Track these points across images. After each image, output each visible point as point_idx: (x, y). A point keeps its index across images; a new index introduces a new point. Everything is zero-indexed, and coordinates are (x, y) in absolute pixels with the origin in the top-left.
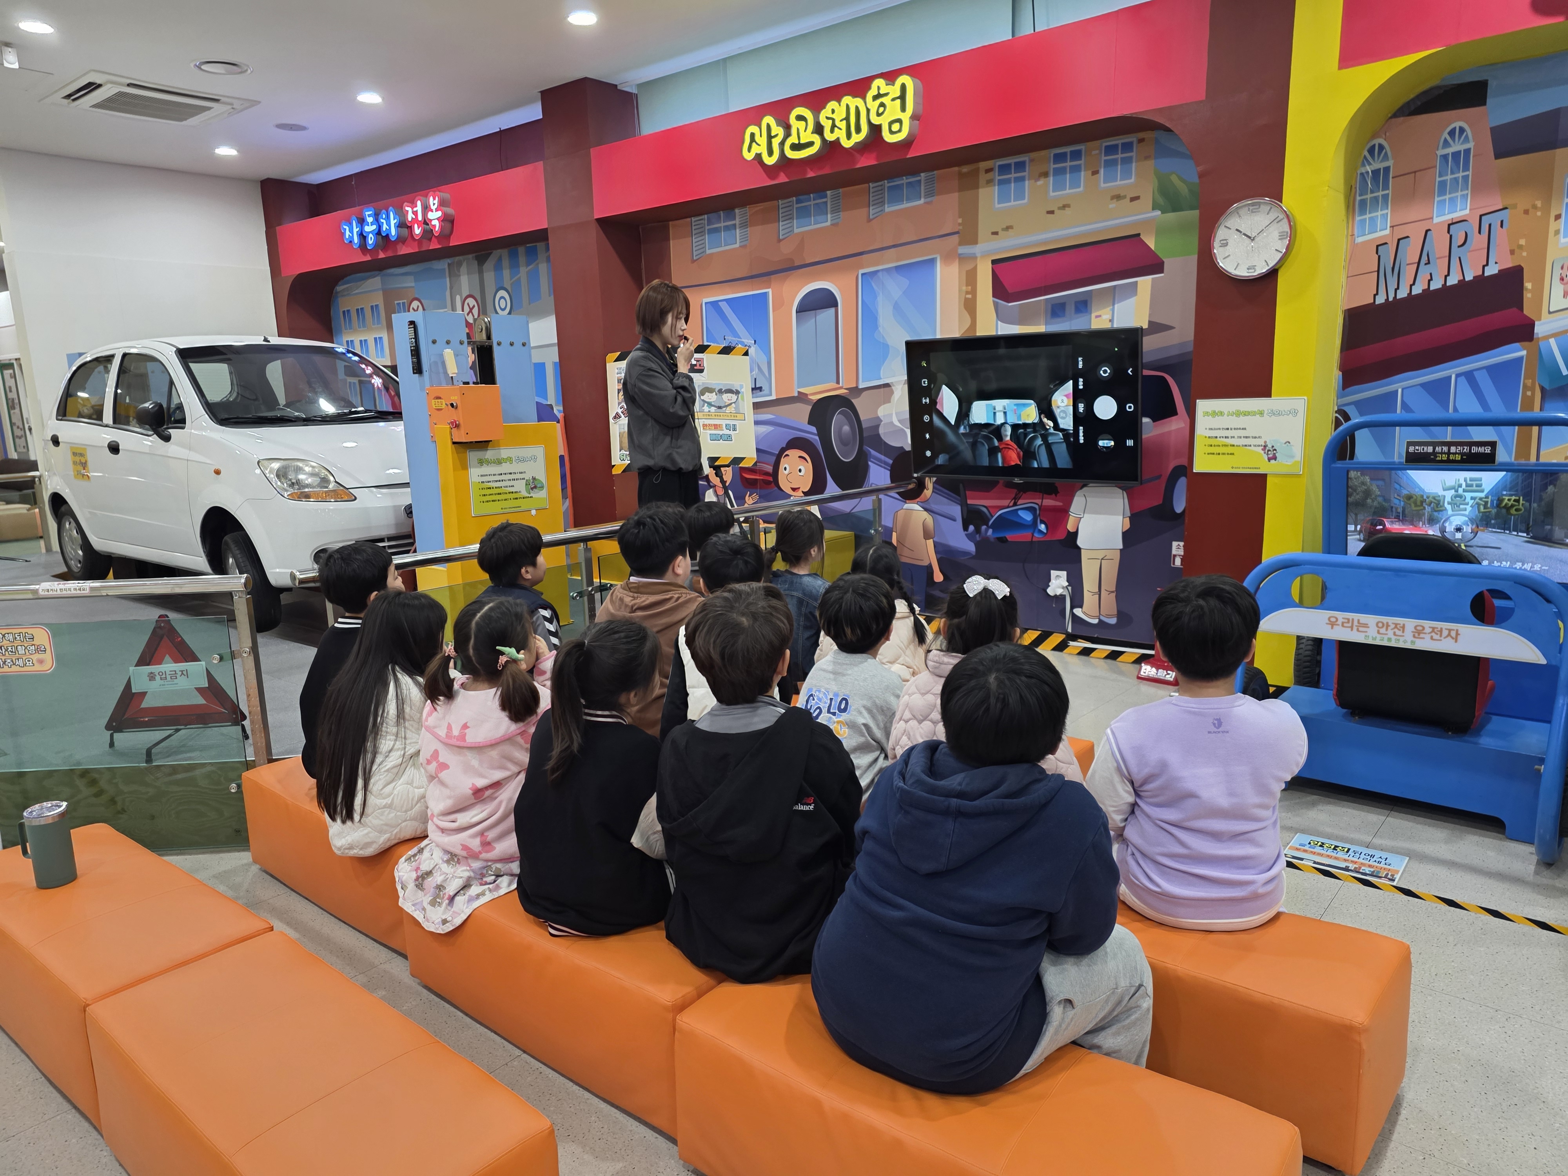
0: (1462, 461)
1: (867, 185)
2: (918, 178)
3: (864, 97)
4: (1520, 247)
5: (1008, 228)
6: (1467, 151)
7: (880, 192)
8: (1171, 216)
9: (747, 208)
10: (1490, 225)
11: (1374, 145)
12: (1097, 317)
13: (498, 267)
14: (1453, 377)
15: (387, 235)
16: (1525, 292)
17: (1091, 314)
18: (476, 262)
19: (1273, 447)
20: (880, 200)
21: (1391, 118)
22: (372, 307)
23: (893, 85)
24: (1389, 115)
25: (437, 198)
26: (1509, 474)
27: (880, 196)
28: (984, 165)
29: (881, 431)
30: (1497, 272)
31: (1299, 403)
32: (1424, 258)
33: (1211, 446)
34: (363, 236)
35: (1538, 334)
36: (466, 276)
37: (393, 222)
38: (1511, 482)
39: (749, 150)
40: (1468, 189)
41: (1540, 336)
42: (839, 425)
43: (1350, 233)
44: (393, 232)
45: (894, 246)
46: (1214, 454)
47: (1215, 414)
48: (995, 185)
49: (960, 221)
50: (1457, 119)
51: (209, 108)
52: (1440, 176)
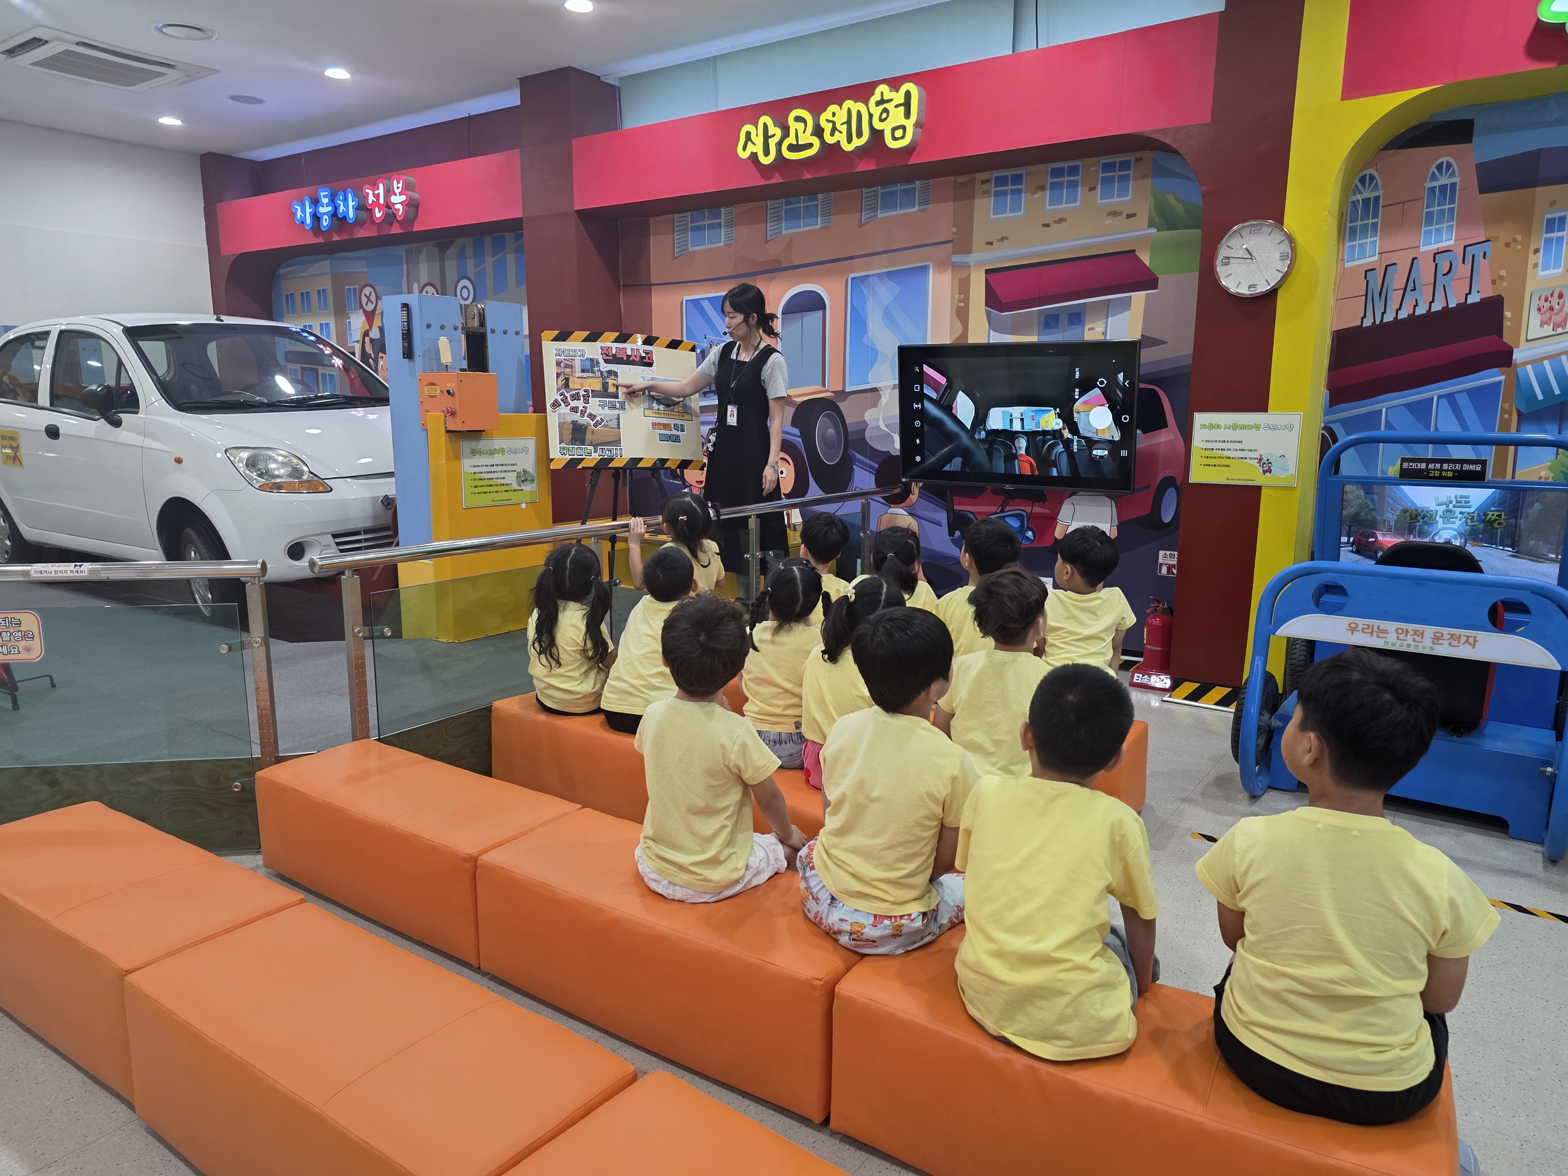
0: (1453, 478)
1: (860, 190)
2: (913, 186)
3: (866, 103)
4: (1501, 277)
5: (1003, 239)
6: (1454, 185)
7: (873, 198)
8: (1167, 235)
9: (734, 207)
10: (1473, 256)
11: (1366, 175)
12: (1090, 329)
13: (461, 256)
14: (1435, 398)
15: (345, 217)
16: (1504, 321)
17: (1084, 326)
18: (437, 249)
19: (1268, 460)
20: (873, 206)
21: (1382, 150)
22: (319, 291)
23: (898, 92)
24: (1381, 147)
25: (401, 181)
26: (1498, 491)
27: (873, 202)
28: (980, 176)
29: (867, 435)
30: (1479, 300)
31: (1295, 419)
32: (1409, 284)
33: (1208, 457)
34: (316, 218)
35: (1516, 360)
36: (426, 264)
37: (351, 204)
38: (1500, 499)
39: (744, 149)
40: (1453, 221)
41: (1518, 363)
42: (824, 429)
43: (1340, 259)
44: (351, 214)
45: (886, 252)
46: (1210, 465)
47: (1212, 427)
48: (991, 196)
49: (954, 230)
50: (1445, 154)
51: (162, 75)
52: (1426, 208)
